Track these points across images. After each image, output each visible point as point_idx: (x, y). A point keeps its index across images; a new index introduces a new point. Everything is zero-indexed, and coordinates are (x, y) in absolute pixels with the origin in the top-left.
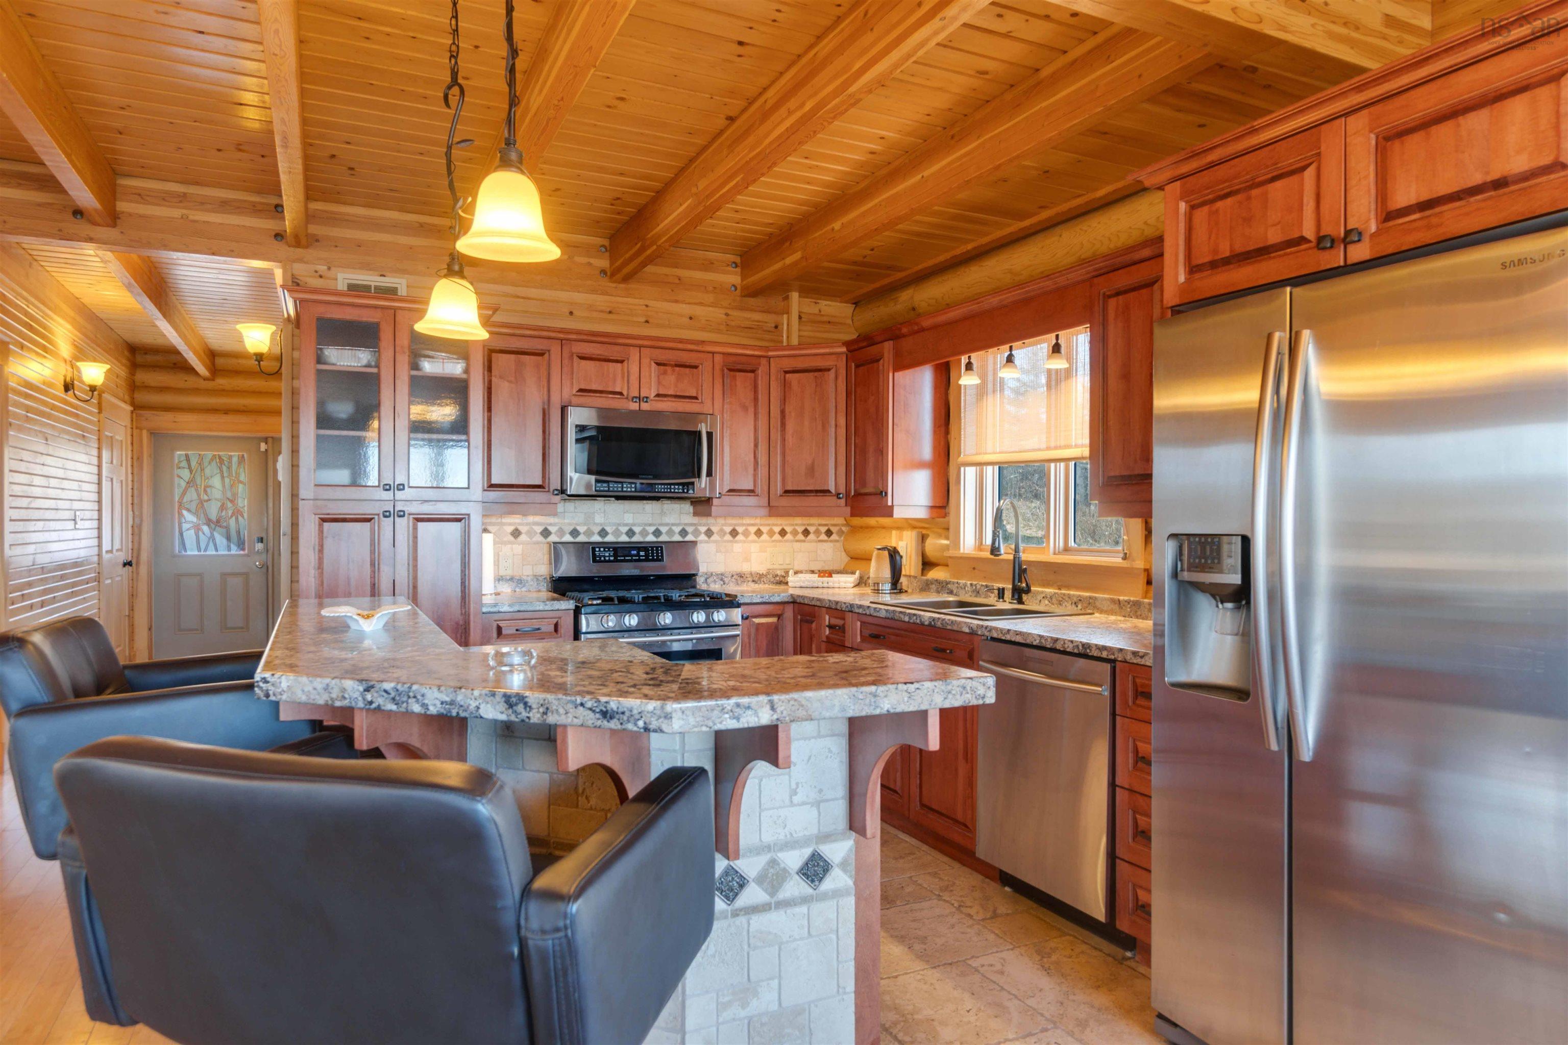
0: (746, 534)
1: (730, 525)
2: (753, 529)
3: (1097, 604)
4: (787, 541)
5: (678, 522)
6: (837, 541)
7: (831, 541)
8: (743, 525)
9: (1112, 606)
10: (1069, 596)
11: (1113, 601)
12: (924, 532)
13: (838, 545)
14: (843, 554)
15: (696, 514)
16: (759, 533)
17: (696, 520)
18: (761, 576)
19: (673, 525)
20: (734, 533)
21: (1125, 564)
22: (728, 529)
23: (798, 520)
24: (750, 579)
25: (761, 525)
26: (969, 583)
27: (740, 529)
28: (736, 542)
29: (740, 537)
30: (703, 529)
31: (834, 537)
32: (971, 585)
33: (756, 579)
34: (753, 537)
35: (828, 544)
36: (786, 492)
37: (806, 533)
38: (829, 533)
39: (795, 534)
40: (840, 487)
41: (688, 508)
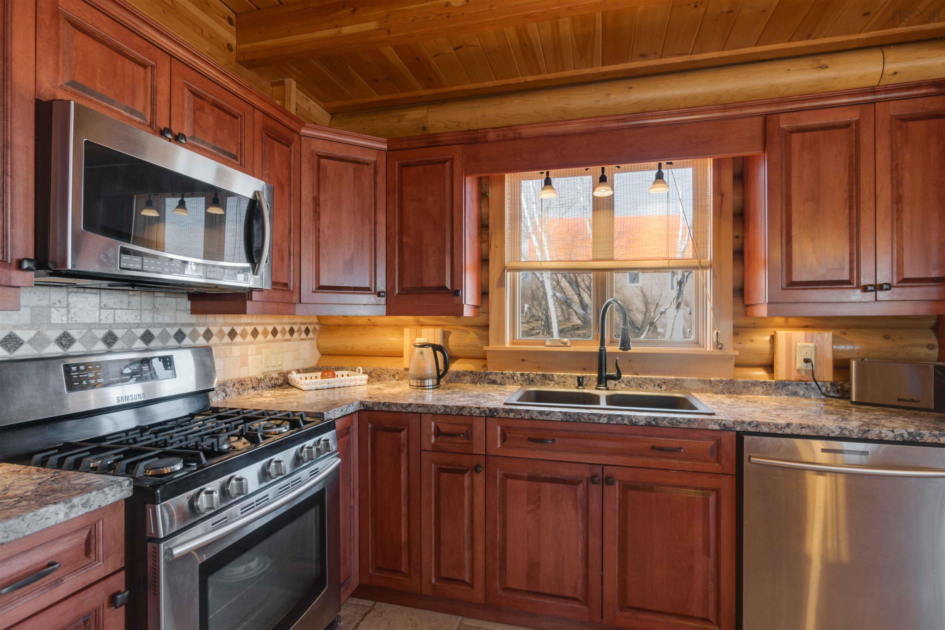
0: (244, 335)
1: (229, 325)
2: (250, 329)
3: (685, 385)
4: (278, 341)
5: (173, 321)
6: (312, 339)
7: (309, 339)
8: (241, 324)
9: (703, 386)
10: (651, 380)
11: (704, 382)
12: (446, 329)
13: (314, 342)
14: (317, 351)
15: (194, 311)
16: (255, 333)
17: (193, 319)
18: (259, 381)
19: (168, 325)
20: (232, 334)
21: (718, 352)
22: (227, 330)
23: (286, 319)
24: (250, 386)
25: (257, 324)
26: (518, 373)
27: (238, 330)
28: (235, 344)
29: (238, 339)
30: (201, 330)
31: (311, 335)
32: (522, 375)
33: (255, 385)
34: (250, 338)
35: (306, 344)
36: (321, 288)
37: (292, 332)
38: (307, 331)
39: (283, 332)
40: (381, 286)
41: (185, 303)
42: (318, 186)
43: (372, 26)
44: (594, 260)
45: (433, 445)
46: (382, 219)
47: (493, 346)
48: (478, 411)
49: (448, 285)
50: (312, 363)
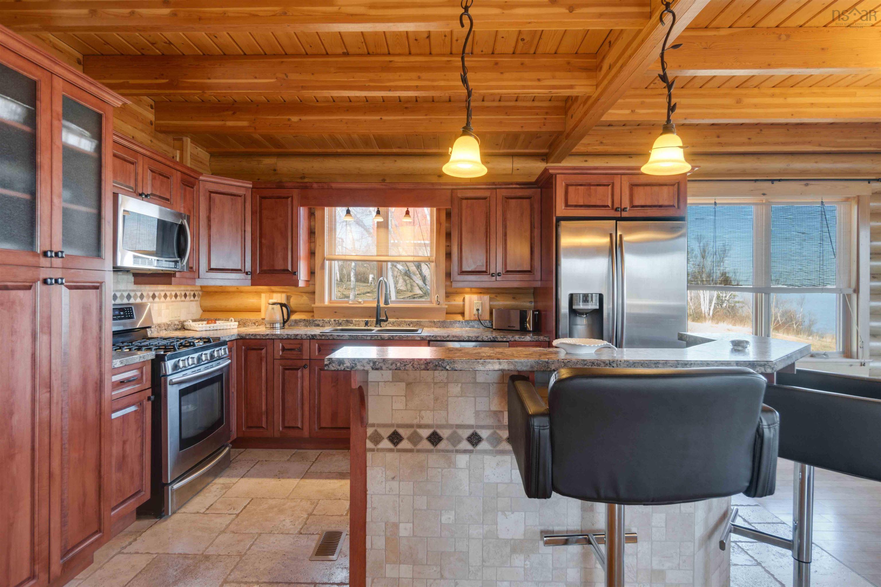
0: (160, 298)
1: (152, 291)
2: (163, 294)
3: (422, 324)
4: (177, 301)
5: (125, 289)
6: (197, 301)
7: (195, 301)
8: (158, 291)
9: (430, 324)
10: (405, 322)
11: (431, 322)
12: (289, 294)
13: (198, 302)
14: (200, 308)
15: (136, 283)
16: (165, 296)
17: (135, 287)
18: (169, 325)
19: (124, 291)
20: (154, 296)
21: (438, 306)
22: (151, 294)
23: (183, 288)
24: (164, 328)
25: (167, 291)
26: (332, 320)
27: (157, 294)
28: (156, 303)
29: (157, 299)
30: (139, 294)
31: (196, 298)
32: (335, 321)
33: (166, 328)
34: (163, 299)
35: (194, 303)
36: (211, 270)
37: (185, 296)
38: (194, 296)
39: (181, 297)
40: (248, 268)
41: (131, 278)
42: (210, 210)
43: (245, 124)
44: (378, 256)
45: (281, 356)
46: (249, 229)
47: (317, 304)
48: (305, 336)
49: (290, 269)
50: (198, 317)
